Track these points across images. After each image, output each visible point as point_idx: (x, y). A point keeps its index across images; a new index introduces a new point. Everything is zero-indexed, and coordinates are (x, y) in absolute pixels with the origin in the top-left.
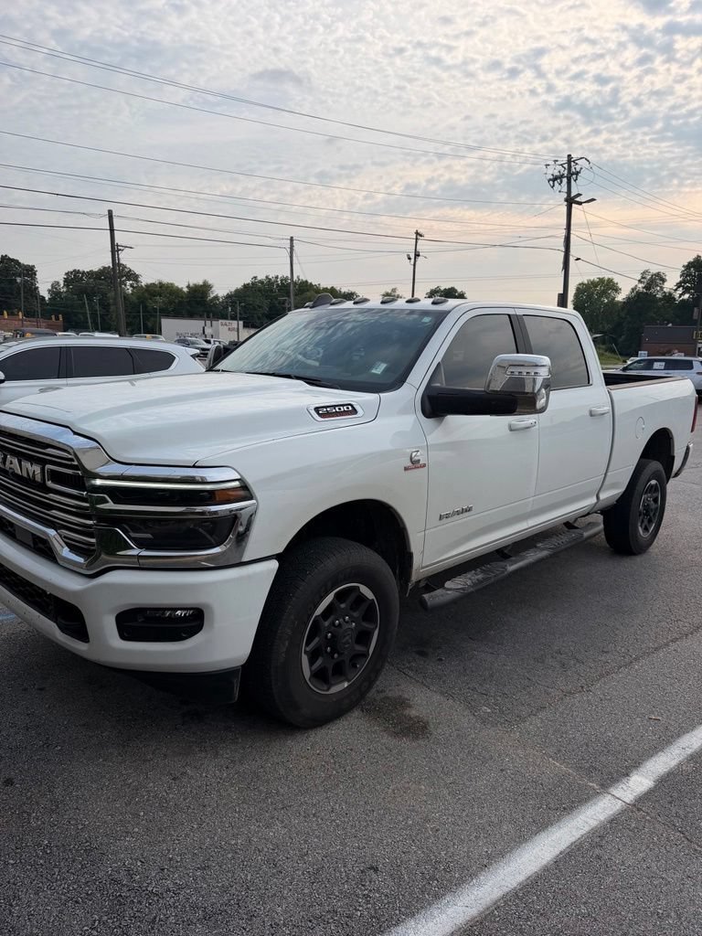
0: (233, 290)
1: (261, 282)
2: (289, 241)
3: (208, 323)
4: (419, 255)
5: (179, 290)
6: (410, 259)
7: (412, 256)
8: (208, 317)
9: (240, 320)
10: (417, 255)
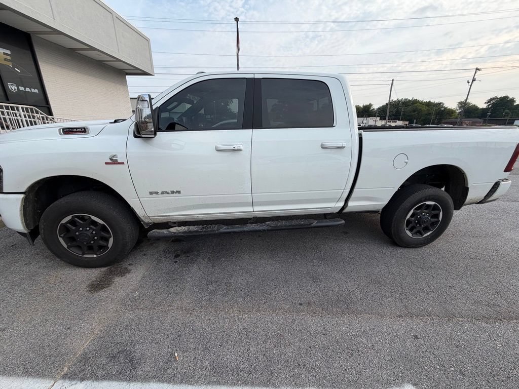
0: (381, 106)
1: (395, 102)
2: (391, 81)
3: (365, 119)
4: (475, 80)
5: (360, 107)
6: (468, 82)
7: (471, 81)
8: (366, 116)
9: (378, 116)
10: (474, 80)
